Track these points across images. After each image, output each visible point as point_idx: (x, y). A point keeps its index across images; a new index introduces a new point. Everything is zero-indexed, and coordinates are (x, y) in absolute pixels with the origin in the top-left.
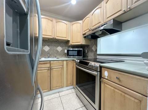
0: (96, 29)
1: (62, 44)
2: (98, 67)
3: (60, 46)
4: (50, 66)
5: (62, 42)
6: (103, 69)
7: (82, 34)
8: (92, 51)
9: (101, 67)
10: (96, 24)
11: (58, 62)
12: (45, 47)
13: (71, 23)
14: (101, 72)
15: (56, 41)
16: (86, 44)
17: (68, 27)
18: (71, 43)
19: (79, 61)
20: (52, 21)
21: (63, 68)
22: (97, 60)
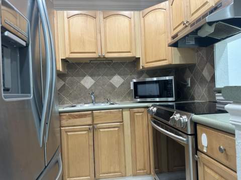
0: (198, 20)
1: (122, 69)
2: (186, 122)
3: (120, 74)
4: (93, 121)
5: (123, 63)
6: (198, 127)
7: (170, 38)
8: (203, 80)
9: (195, 124)
10: (199, 9)
11: (111, 112)
12: (85, 78)
13: (141, 12)
14: (195, 135)
15: (109, 64)
16: (183, 63)
17: (133, 25)
18: (143, 64)
19: (155, 109)
20: (95, 18)
21: (121, 127)
22: (217, 105)
